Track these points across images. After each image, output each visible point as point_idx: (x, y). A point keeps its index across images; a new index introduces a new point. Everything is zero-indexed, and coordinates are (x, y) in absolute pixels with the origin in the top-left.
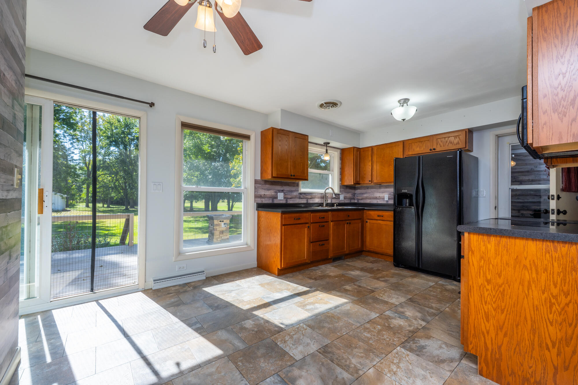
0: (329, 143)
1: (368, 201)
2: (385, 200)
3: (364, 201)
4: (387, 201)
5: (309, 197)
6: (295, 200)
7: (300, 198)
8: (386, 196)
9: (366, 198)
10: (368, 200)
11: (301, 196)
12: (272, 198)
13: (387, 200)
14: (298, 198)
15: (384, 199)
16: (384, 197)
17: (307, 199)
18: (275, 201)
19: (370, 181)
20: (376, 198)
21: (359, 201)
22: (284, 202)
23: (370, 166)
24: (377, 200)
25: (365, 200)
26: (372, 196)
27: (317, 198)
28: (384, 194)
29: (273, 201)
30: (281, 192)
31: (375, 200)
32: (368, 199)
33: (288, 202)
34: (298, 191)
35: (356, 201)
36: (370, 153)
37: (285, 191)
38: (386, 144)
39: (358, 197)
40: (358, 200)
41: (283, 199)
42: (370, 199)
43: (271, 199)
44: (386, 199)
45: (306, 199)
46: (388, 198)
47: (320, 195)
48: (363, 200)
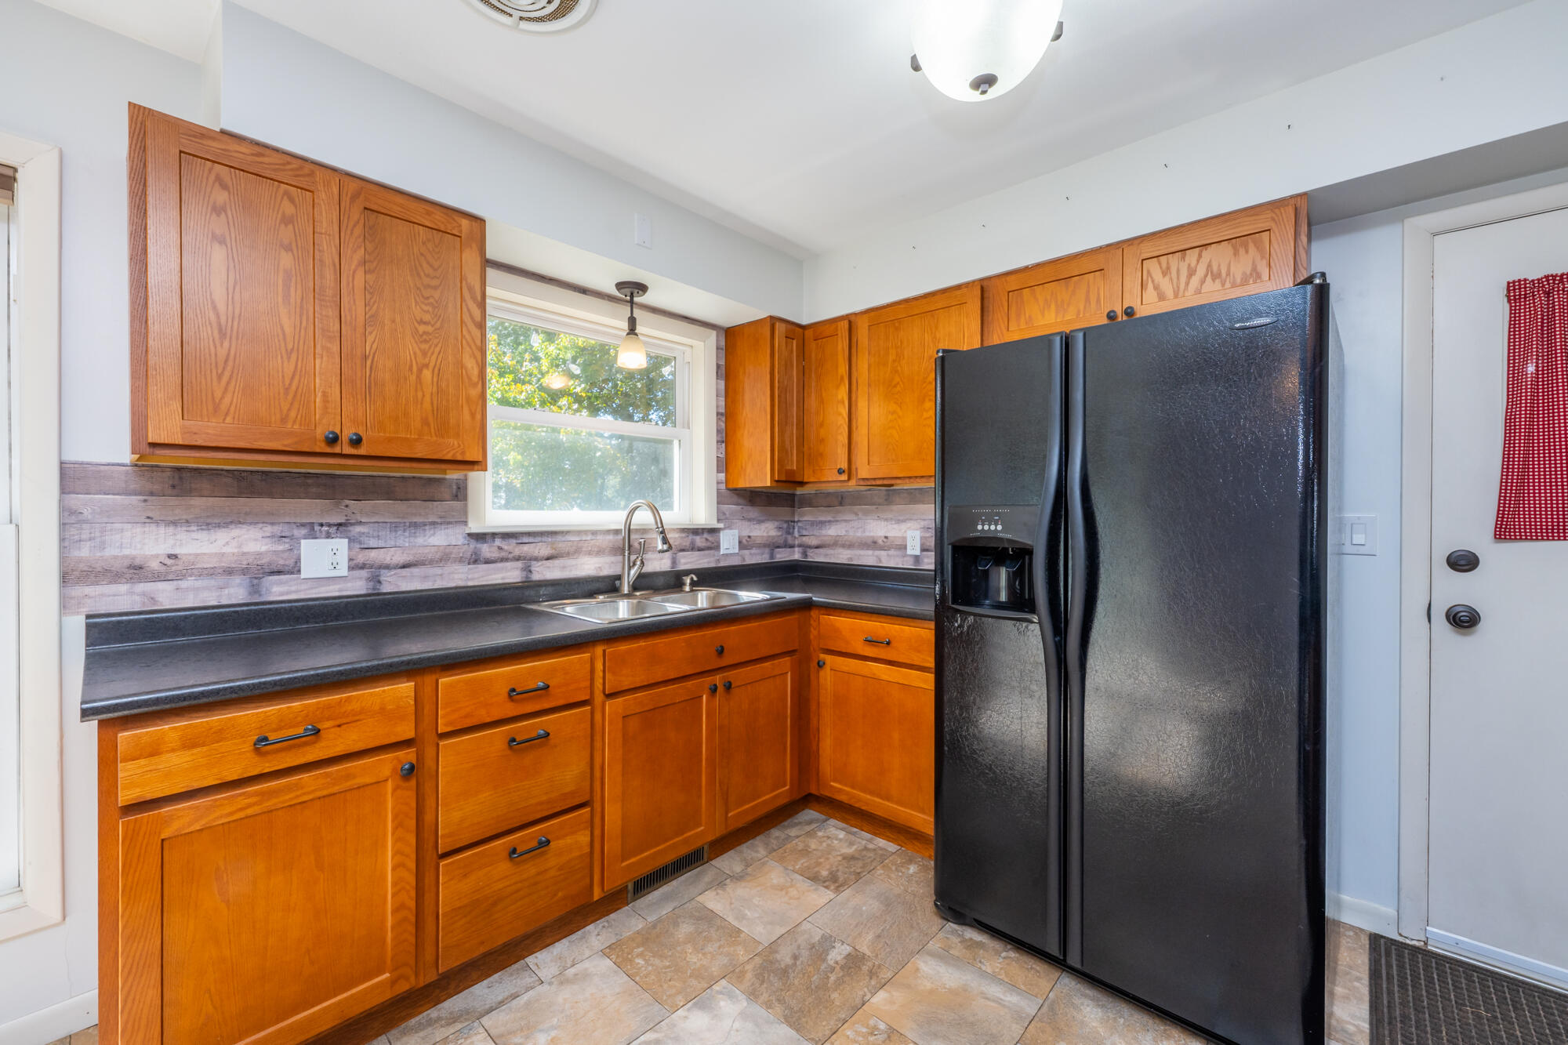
0: (642, 288)
1: (842, 556)
2: (909, 552)
3: (826, 555)
4: (917, 558)
5: (541, 549)
6: (438, 571)
7: (476, 559)
8: (913, 539)
9: (836, 543)
10: (841, 550)
11: (486, 550)
12: (244, 571)
13: (917, 552)
14: (461, 560)
15: (905, 547)
16: (905, 538)
17: (528, 561)
18: (276, 589)
19: (841, 472)
20: (873, 545)
21: (810, 552)
22: (357, 586)
23: (843, 402)
24: (877, 553)
25: (830, 551)
26: (859, 534)
27: (590, 553)
28: (904, 526)
29: (255, 589)
30: (328, 536)
31: (870, 552)
32: (843, 546)
33: (386, 588)
34: (465, 523)
35: (797, 555)
36: (842, 344)
37: (358, 529)
38: (907, 301)
39: (804, 539)
40: (805, 548)
41: (343, 570)
42: (850, 546)
43: (237, 580)
44: (913, 548)
45: (519, 564)
46: (922, 545)
47: (611, 537)
48: (821, 550)
